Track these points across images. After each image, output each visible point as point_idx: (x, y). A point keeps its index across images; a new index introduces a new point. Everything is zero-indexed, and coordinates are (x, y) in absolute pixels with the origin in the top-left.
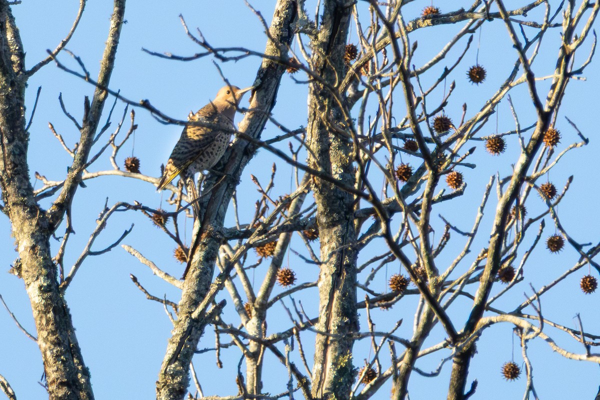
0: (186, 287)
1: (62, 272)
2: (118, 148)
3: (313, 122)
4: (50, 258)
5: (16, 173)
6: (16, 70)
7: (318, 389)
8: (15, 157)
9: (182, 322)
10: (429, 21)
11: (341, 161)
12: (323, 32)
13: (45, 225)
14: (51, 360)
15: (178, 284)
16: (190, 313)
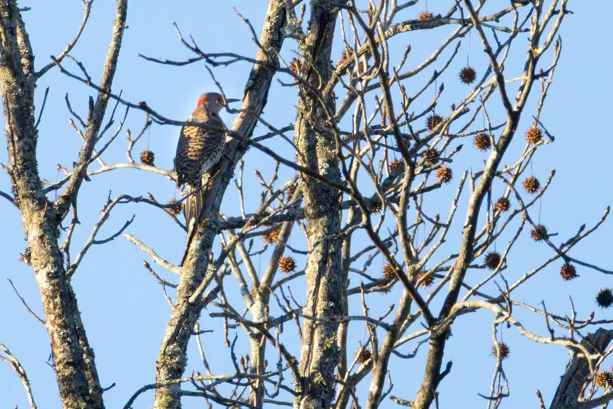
0: (184, 274)
1: (68, 260)
2: (134, 143)
3: (301, 120)
4: (58, 247)
5: (25, 168)
6: (25, 71)
7: (306, 368)
8: (24, 153)
9: (180, 306)
10: (408, 26)
11: (326, 156)
12: (310, 37)
13: (53, 216)
14: (58, 342)
15: (176, 270)
16: (188, 297)
